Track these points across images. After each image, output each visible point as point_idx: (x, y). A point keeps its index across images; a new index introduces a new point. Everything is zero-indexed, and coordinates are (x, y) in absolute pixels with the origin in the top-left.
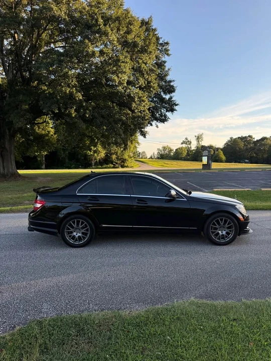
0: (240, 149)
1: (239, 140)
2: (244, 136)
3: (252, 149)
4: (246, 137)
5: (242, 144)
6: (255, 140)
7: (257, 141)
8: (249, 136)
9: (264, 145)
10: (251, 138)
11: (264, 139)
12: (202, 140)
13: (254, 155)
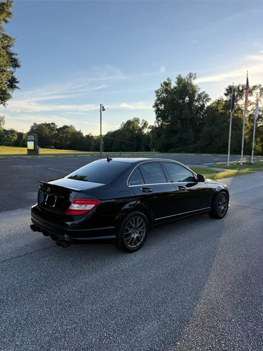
0: (46, 135)
1: (44, 127)
2: (47, 123)
3: (56, 136)
4: (49, 124)
5: (47, 131)
6: (58, 128)
7: (60, 128)
8: (53, 124)
9: (67, 132)
10: (55, 125)
11: (65, 127)
12: (4, 123)
13: (58, 141)
